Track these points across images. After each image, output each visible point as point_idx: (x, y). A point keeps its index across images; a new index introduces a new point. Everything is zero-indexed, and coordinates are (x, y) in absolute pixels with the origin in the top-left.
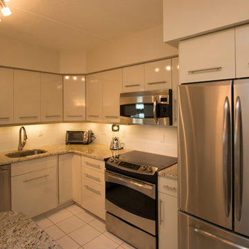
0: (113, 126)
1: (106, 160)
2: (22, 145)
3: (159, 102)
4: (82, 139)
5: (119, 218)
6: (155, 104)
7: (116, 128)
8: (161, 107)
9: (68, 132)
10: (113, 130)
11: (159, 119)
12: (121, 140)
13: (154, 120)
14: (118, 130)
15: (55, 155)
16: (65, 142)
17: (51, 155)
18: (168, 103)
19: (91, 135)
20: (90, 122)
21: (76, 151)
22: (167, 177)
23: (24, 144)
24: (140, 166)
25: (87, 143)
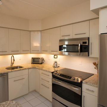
0: (54, 56)
1: (52, 73)
2: (12, 64)
3: (82, 44)
4: (39, 62)
5: (59, 101)
6: (80, 45)
7: (56, 57)
8: (83, 46)
9: (32, 58)
10: (54, 58)
11: (81, 53)
12: (58, 63)
13: (79, 53)
14: (57, 58)
15: (27, 69)
16: (31, 63)
17: (25, 69)
18: (87, 44)
19: (43, 59)
20: (43, 53)
21: (37, 67)
22: (88, 84)
23: (13, 63)
24: (71, 77)
25: (41, 64)
